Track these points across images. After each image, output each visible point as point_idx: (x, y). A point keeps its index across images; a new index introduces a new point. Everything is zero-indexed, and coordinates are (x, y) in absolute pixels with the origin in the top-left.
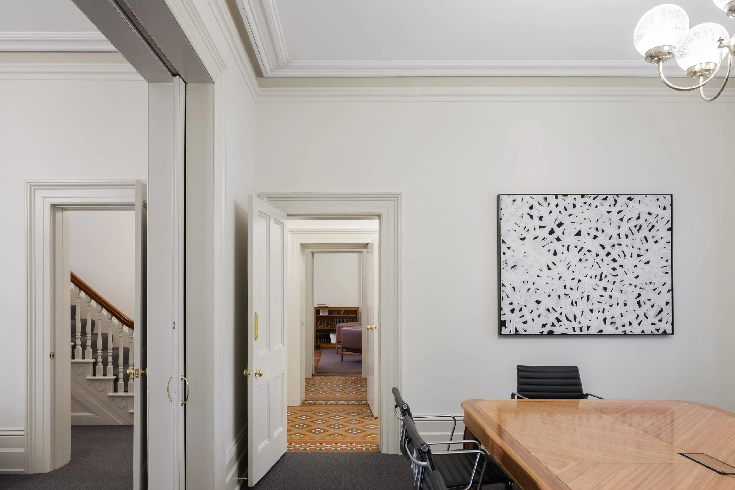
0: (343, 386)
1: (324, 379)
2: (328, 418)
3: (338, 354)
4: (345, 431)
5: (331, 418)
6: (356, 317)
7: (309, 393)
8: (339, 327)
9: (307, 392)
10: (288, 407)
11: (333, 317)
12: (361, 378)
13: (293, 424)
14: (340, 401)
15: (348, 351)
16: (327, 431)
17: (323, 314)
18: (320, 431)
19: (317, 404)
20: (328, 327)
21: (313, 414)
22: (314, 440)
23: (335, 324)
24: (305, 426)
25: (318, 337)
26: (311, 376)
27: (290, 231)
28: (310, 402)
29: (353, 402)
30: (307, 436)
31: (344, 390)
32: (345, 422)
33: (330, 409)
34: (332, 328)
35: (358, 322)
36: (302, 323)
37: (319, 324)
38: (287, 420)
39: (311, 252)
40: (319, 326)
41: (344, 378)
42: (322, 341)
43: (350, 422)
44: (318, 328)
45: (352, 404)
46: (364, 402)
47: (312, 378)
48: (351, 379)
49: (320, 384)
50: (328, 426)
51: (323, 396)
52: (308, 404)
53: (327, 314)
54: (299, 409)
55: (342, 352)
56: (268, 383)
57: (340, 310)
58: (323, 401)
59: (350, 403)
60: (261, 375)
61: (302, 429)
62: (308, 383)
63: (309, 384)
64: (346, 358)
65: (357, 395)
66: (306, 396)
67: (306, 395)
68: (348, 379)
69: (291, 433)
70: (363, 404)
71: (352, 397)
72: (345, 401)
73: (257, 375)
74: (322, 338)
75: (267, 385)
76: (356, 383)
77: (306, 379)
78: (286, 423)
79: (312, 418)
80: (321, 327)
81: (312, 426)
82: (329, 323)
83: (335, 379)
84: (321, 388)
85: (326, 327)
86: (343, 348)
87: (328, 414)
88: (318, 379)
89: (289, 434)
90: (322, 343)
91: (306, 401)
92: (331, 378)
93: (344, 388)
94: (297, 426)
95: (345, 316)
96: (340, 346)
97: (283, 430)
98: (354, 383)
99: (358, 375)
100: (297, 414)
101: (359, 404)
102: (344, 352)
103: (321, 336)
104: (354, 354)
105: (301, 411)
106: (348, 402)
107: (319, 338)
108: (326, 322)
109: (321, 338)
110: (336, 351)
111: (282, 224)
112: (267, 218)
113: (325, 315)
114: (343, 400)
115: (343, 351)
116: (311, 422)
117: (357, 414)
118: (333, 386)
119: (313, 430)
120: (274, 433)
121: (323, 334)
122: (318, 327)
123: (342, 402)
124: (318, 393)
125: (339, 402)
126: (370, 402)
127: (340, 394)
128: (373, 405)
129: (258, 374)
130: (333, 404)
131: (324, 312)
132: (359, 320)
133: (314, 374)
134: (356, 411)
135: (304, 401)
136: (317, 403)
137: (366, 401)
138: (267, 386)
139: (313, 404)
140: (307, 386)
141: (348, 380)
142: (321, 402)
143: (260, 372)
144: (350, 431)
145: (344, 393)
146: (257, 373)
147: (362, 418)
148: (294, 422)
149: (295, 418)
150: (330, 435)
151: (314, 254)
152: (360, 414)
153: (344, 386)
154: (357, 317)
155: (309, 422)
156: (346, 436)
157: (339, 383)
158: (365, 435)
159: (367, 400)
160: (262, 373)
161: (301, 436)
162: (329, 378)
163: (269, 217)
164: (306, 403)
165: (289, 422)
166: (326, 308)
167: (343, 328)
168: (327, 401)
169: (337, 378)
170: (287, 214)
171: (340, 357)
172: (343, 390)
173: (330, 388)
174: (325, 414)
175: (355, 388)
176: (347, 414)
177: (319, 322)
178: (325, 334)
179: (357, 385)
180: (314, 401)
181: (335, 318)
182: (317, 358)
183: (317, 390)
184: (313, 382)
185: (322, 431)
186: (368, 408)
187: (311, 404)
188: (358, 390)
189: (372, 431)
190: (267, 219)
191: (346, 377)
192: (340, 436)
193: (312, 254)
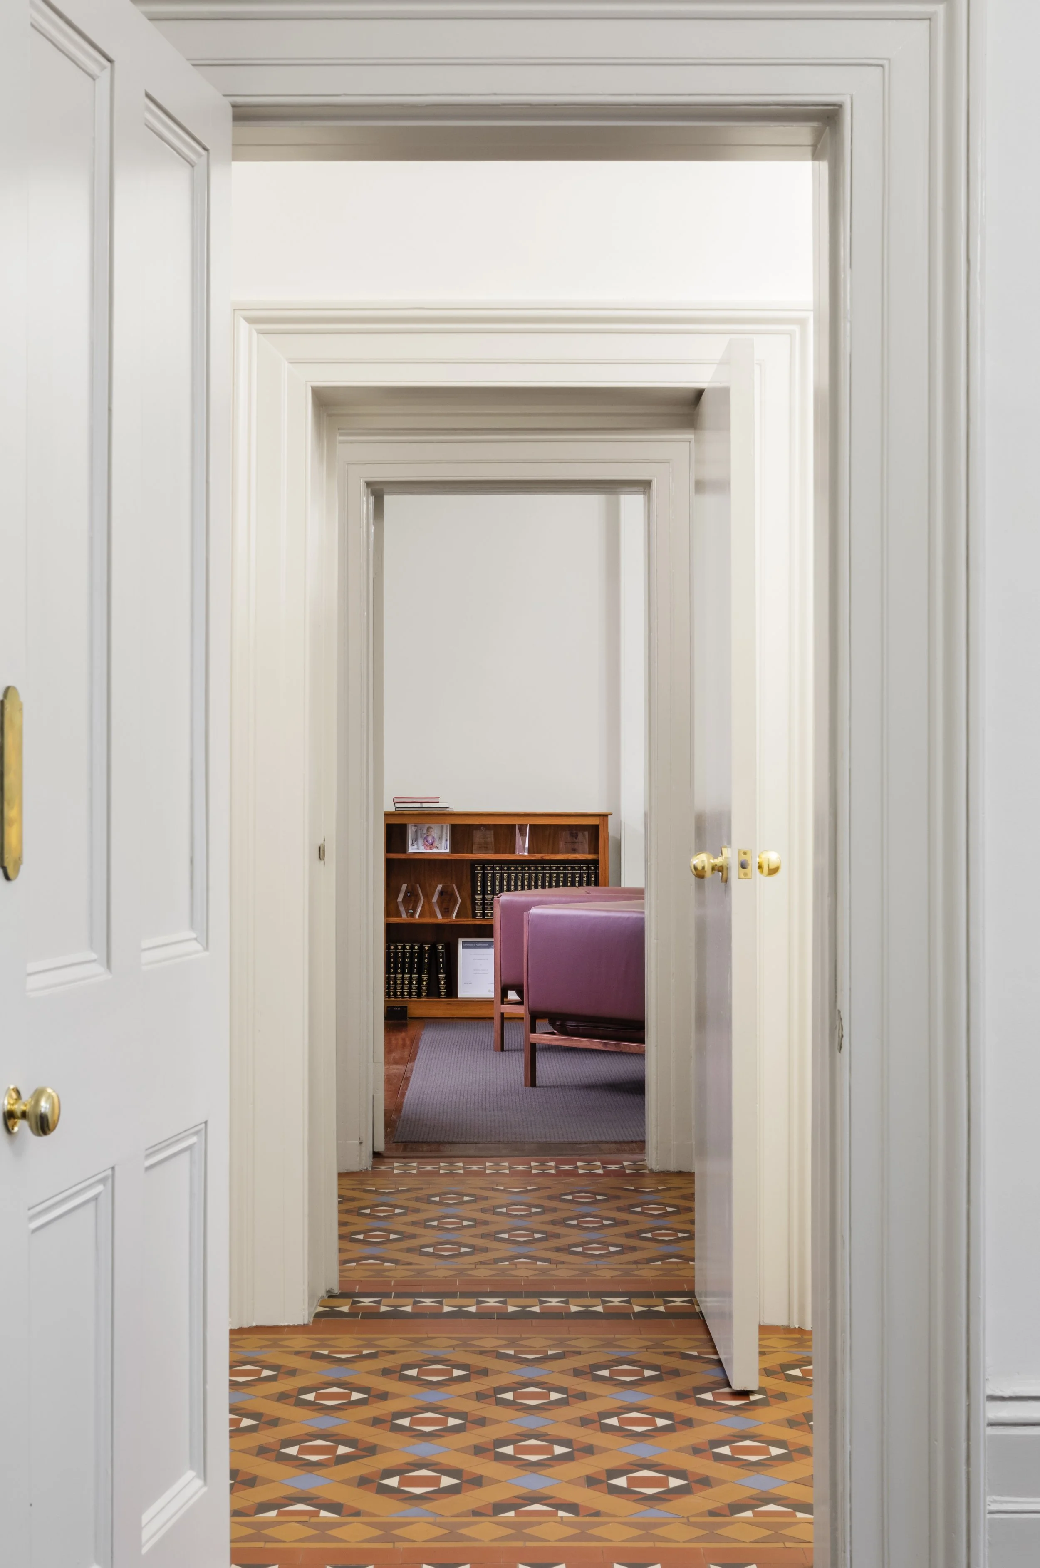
0: (545, 1210)
1: (436, 1173)
2: (480, 1396)
3: (502, 1050)
4: (591, 1481)
5: (492, 1396)
6: (596, 862)
7: (360, 1250)
8: (507, 908)
9: (348, 1245)
10: (238, 1334)
11: (474, 863)
12: (645, 1167)
13: (267, 1437)
14: (540, 1294)
15: (563, 1031)
16: (478, 1481)
17: (422, 850)
18: (437, 1481)
19: (406, 1315)
20: (446, 912)
21: (386, 1372)
22: (400, 1545)
23: (484, 899)
24: (342, 1450)
25: (396, 962)
26: (365, 1162)
27: (251, 321)
28: (367, 1302)
29: (616, 1302)
30: (357, 1513)
31: (557, 1236)
32: (585, 1422)
33: (489, 1342)
34: (469, 921)
35: (606, 884)
36: (321, 853)
37: (400, 899)
38: (232, 1411)
39: (368, 484)
40: (402, 909)
41: (550, 1168)
42: (419, 988)
43: (614, 1421)
44: (394, 920)
45: (611, 1315)
46: (678, 1302)
47: (374, 1172)
48: (591, 1175)
49: (417, 1199)
50: (478, 1450)
51: (440, 1270)
52: (352, 1314)
53: (443, 848)
54: (300, 1342)
55: (528, 1038)
56: (103, 1181)
57: (513, 827)
58: (441, 1295)
59: (600, 1309)
60: (43, 1125)
61: (324, 1471)
62: (353, 1199)
63: (356, 1204)
64: (547, 1067)
65: (636, 1262)
66: (341, 1271)
67: (343, 1262)
68: (573, 1174)
69: (259, 1495)
70: (673, 1314)
71: (606, 1272)
72: (567, 1295)
73: (21, 1127)
74: (420, 972)
75: (95, 1198)
76: (618, 1197)
77: (340, 1175)
78: (226, 1428)
79: (384, 1396)
80: (412, 915)
81: (386, 1450)
82: (453, 894)
83: (498, 1173)
84: (424, 1224)
85: (440, 916)
86: (535, 1016)
87: (474, 1372)
88: (405, 1174)
89: (240, 1505)
90: (419, 995)
91: (343, 1295)
92: (475, 1168)
93: (553, 1223)
94: (293, 1451)
95: (538, 856)
96: (520, 1010)
97: (205, 1489)
98: (609, 1198)
99: (626, 1156)
100: (292, 1373)
101: (649, 1315)
102: (542, 1038)
103: (411, 962)
104: (595, 1044)
105: (316, 1356)
106: (588, 1301)
107: (403, 972)
108: (440, 887)
109: (411, 972)
110: (490, 1035)
111: (199, 155)
112: (93, 68)
113: (434, 850)
114: (555, 1288)
115: (533, 1030)
116: (376, 1422)
117: (648, 1373)
118: (493, 1210)
119: (389, 1474)
120: (145, 1518)
121: (421, 948)
122: (399, 915)
123: (554, 1302)
124: (409, 1250)
125: (536, 1300)
126: (708, 1304)
127: (537, 1259)
128: (726, 1316)
129: (24, 1115)
130: (504, 1316)
131: (426, 839)
132: (611, 878)
133: (381, 1147)
134: (645, 1357)
135: (331, 1296)
136: (408, 1309)
137: (690, 1294)
138: (92, 1206)
139: (386, 1315)
140: (347, 1212)
141: (573, 1179)
142: (428, 1302)
143: (37, 1102)
144: (621, 1482)
145: (558, 1250)
146: (18, 1108)
147: (681, 1396)
148: (274, 1422)
149: (282, 1397)
150: (499, 1508)
151: (387, 498)
152: (665, 1374)
153: (554, 1210)
154: (601, 866)
155: (362, 1422)
156: (597, 1514)
157: (526, 1198)
158: (711, 1505)
159: (697, 1289)
160: (57, 1107)
161: (316, 1514)
162: (468, 1173)
163: (107, 64)
164: (345, 1309)
165: (246, 1422)
166: (439, 815)
167: (534, 911)
168: (465, 1295)
169: (510, 1168)
170: (234, 106)
171: (516, 1065)
172: (548, 1236)
173: (476, 1223)
174: (457, 1373)
175: (617, 1223)
176: (589, 1372)
177: (404, 887)
178: (434, 948)
179: (628, 1209)
180: (387, 1295)
181: (484, 869)
182: (398, 1069)
183: (404, 1237)
184: (375, 1192)
185: (446, 1481)
186: (704, 1337)
187: (372, 1315)
188: (637, 1235)
189: (756, 1483)
190: (93, 77)
191: (559, 1163)
192: (561, 1513)
193: (372, 499)
